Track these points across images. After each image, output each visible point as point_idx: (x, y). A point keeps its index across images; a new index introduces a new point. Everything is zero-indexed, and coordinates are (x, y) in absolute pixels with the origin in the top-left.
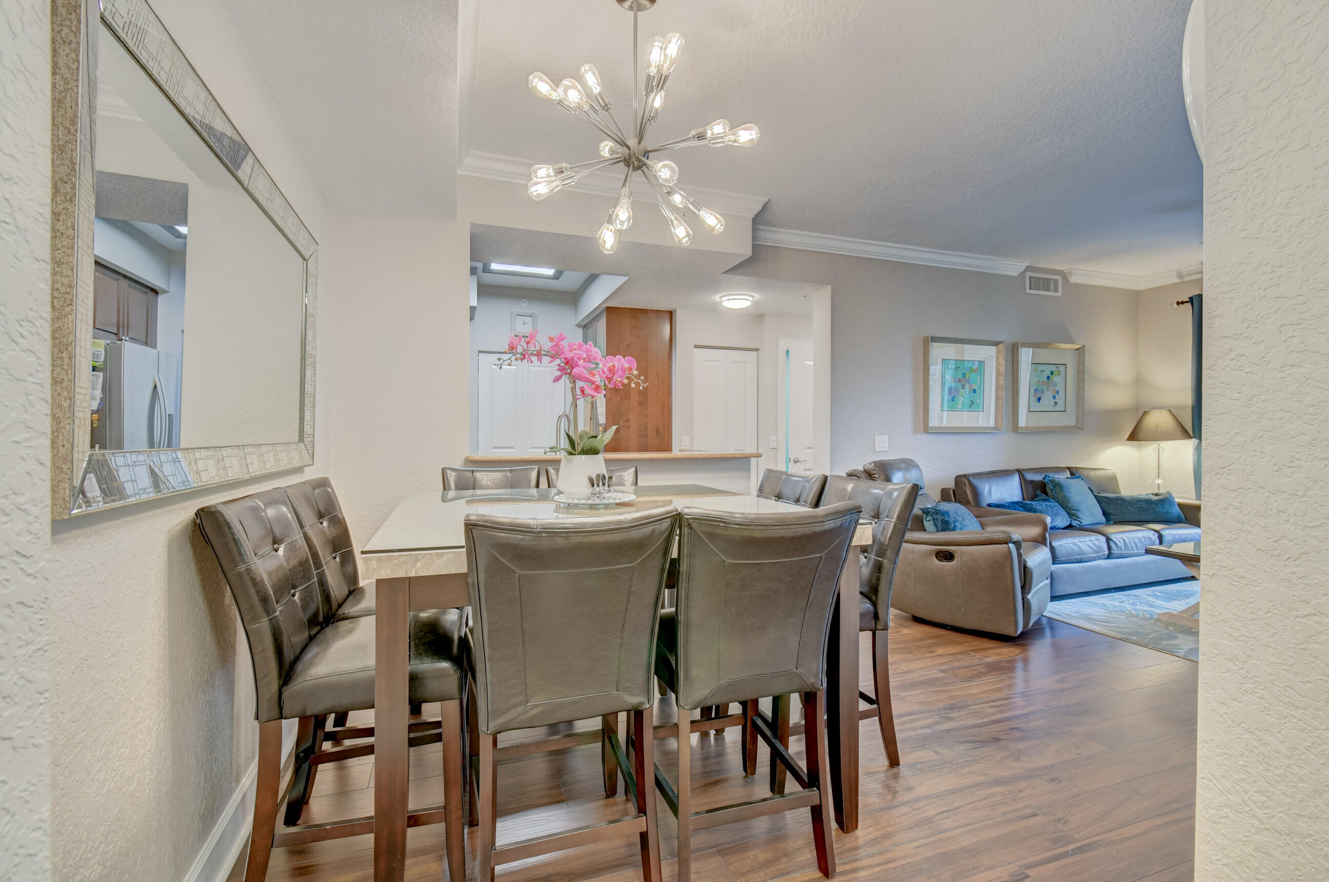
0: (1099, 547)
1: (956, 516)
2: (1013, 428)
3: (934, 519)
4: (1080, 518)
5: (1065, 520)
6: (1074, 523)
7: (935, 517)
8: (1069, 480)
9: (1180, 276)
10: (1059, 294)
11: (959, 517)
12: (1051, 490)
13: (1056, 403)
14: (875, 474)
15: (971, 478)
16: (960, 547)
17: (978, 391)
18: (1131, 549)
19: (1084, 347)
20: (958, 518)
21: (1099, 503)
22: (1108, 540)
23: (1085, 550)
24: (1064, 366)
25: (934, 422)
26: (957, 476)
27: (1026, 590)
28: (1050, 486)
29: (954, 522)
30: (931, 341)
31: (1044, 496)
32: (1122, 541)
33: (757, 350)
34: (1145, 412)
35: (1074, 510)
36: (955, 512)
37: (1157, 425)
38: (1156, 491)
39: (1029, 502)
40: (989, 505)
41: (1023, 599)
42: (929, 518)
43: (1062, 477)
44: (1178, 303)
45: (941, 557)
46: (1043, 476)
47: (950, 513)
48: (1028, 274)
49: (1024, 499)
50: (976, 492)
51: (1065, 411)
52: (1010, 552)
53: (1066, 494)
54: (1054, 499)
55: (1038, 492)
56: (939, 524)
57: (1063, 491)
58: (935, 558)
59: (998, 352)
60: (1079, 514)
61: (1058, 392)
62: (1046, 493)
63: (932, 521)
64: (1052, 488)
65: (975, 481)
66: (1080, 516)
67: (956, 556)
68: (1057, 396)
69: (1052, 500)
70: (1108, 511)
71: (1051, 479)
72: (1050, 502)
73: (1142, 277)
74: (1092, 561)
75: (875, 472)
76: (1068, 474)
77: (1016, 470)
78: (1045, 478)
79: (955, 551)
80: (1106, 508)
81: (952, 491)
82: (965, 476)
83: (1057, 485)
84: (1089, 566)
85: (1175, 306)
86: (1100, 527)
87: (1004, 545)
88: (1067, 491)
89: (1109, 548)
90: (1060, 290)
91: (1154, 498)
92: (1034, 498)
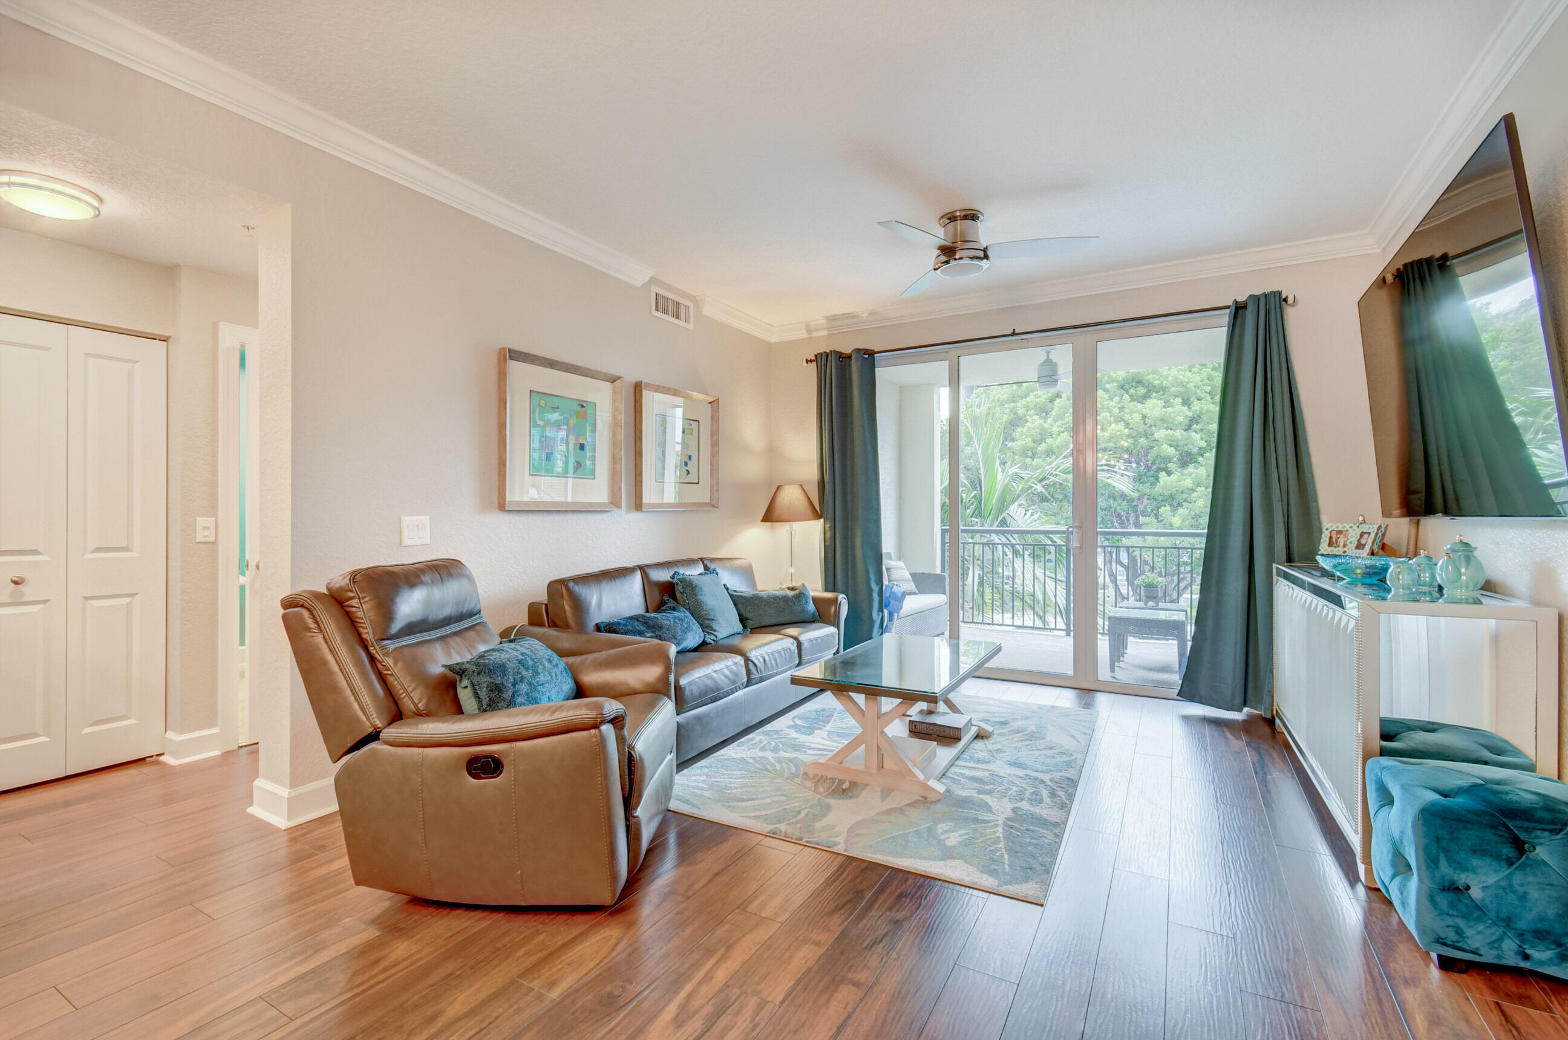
0: (736, 674)
1: (522, 668)
2: (636, 505)
3: (473, 685)
4: (715, 631)
5: (697, 636)
6: (709, 639)
7: (476, 679)
8: (703, 577)
9: (809, 330)
10: (690, 326)
11: (527, 669)
12: (681, 593)
13: (688, 472)
14: (352, 598)
15: (571, 585)
16: (514, 744)
17: (587, 448)
18: (771, 668)
19: (718, 400)
20: (524, 673)
21: (735, 605)
22: (747, 660)
23: (720, 682)
24: (697, 423)
25: (513, 496)
26: (551, 582)
27: (634, 801)
28: (679, 588)
29: (514, 685)
30: (511, 358)
31: (672, 603)
32: (762, 660)
33: (165, 339)
34: (779, 487)
35: (708, 619)
36: (520, 662)
37: (790, 503)
38: (790, 585)
39: (653, 615)
40: (598, 628)
41: (627, 819)
42: (465, 682)
43: (694, 572)
44: (807, 361)
45: (476, 768)
46: (672, 572)
47: (509, 665)
48: (655, 289)
49: (647, 611)
50: (579, 606)
51: (698, 483)
52: (602, 742)
53: (699, 597)
54: (683, 606)
55: (666, 598)
56: (483, 694)
57: (695, 595)
58: (466, 772)
59: (615, 392)
60: (715, 626)
61: (690, 457)
62: (676, 600)
63: (469, 689)
64: (682, 590)
65: (580, 590)
66: (715, 628)
67: (505, 762)
68: (689, 463)
69: (682, 609)
70: (746, 615)
71: (681, 577)
72: (679, 611)
73: (774, 327)
74: (729, 695)
75: (351, 594)
76: (700, 569)
77: (638, 566)
78: (673, 578)
79: (506, 753)
80: (742, 611)
81: (544, 606)
82: (562, 582)
83: (689, 586)
84: (726, 704)
85: (805, 364)
86: (737, 641)
87: (593, 731)
88: (699, 593)
89: (749, 672)
90: (692, 320)
91: (791, 593)
92: (660, 607)
